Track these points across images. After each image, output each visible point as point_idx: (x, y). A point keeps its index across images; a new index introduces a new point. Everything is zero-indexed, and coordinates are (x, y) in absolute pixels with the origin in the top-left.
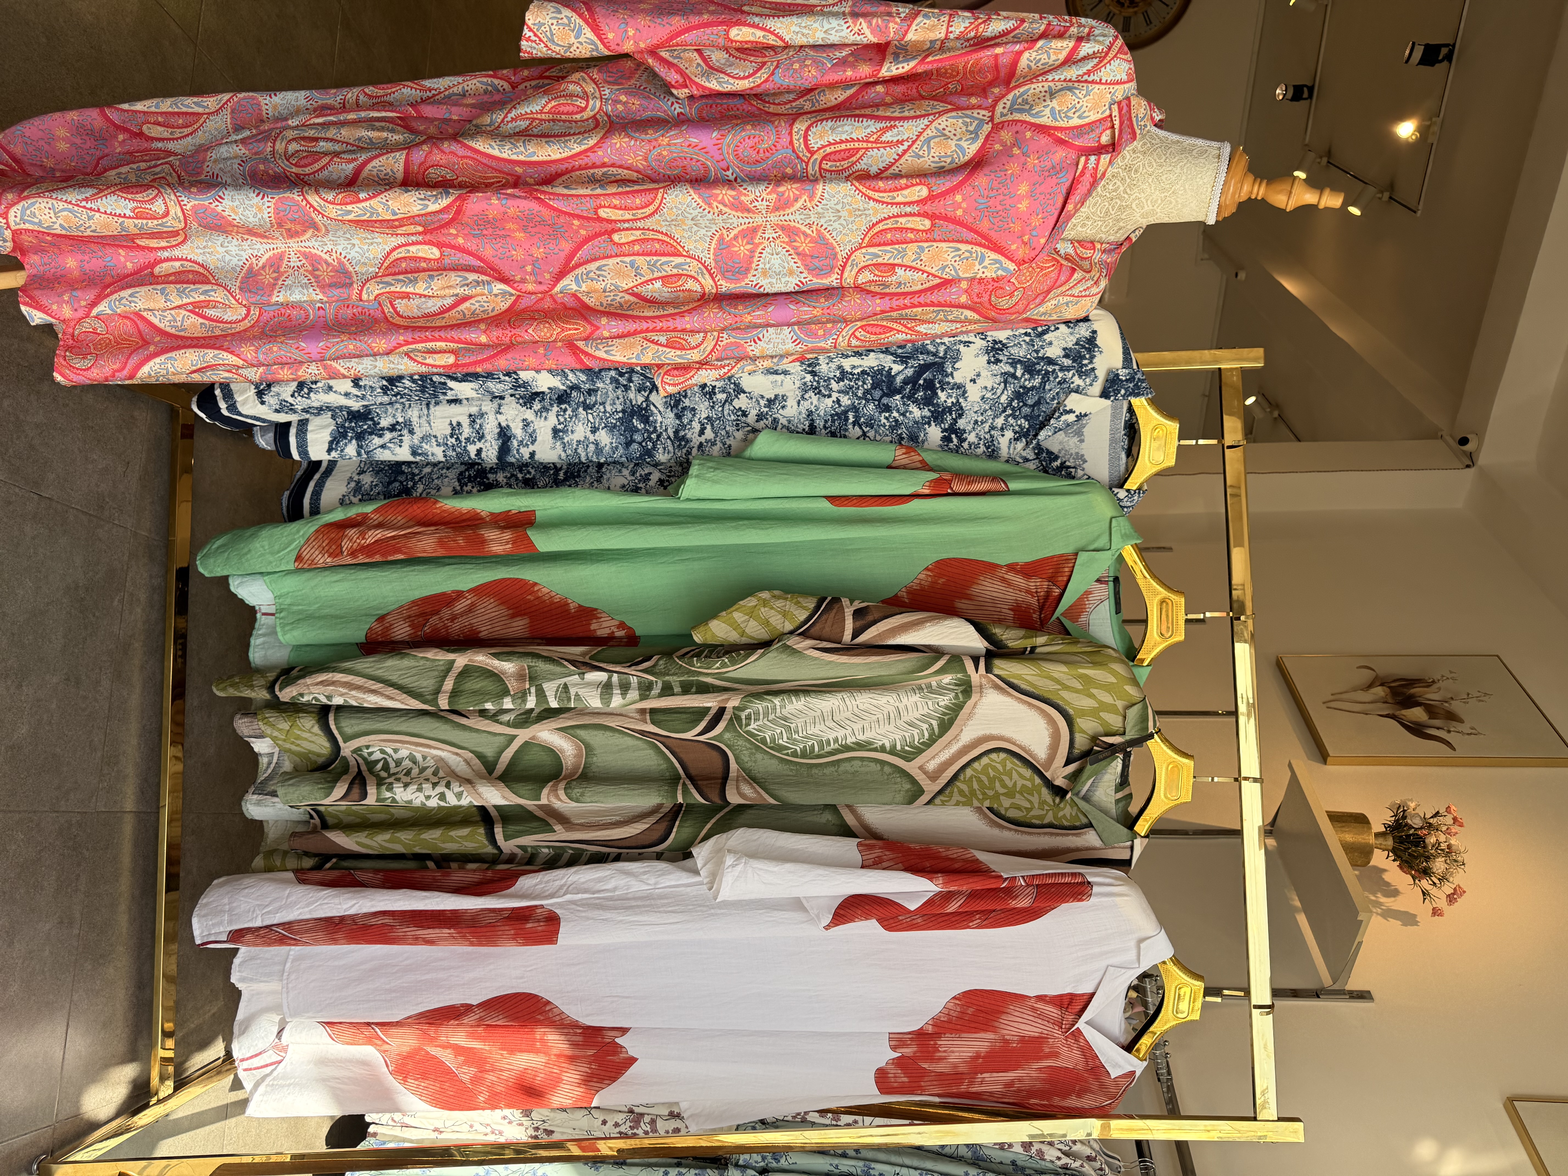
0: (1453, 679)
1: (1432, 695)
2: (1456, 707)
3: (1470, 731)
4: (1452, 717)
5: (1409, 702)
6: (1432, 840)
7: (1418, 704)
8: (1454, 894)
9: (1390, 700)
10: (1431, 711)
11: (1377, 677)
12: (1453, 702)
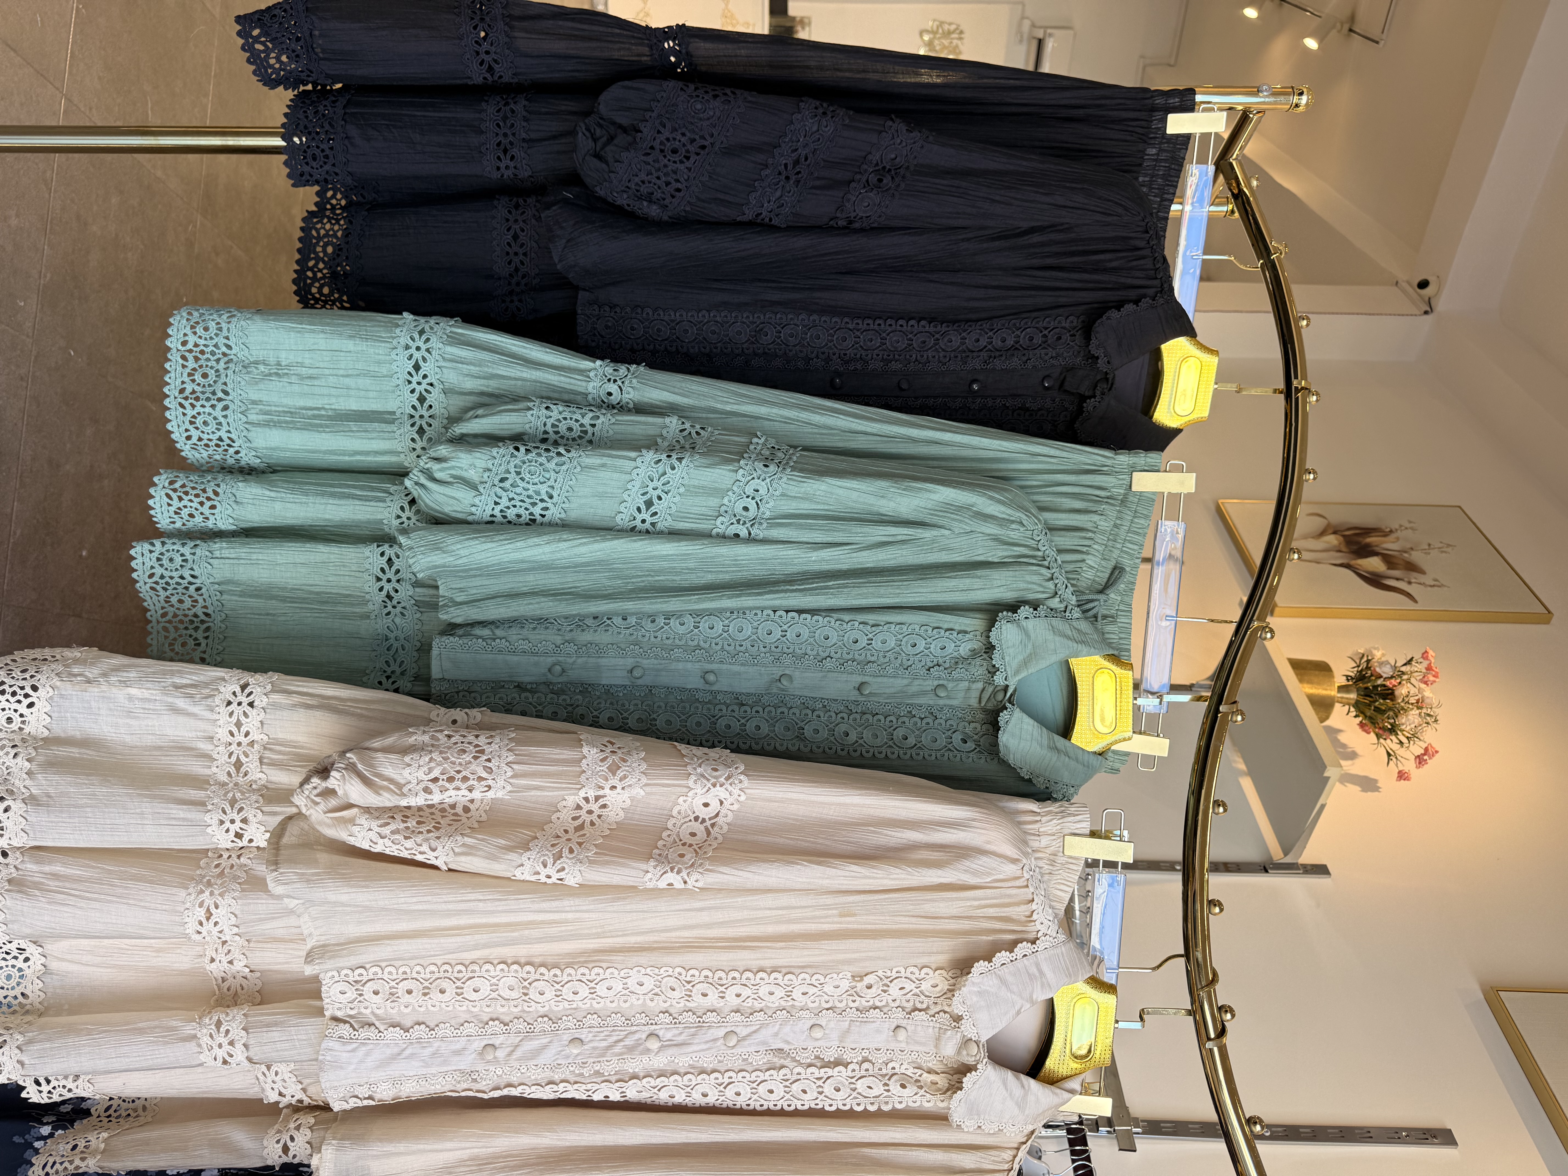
0: (1412, 528)
1: (1390, 545)
2: (1416, 557)
3: (1433, 583)
4: (1411, 567)
5: (1366, 551)
6: (1402, 691)
7: (1376, 554)
8: (1425, 754)
9: (1344, 549)
10: (1389, 560)
11: (1329, 526)
12: (1413, 553)
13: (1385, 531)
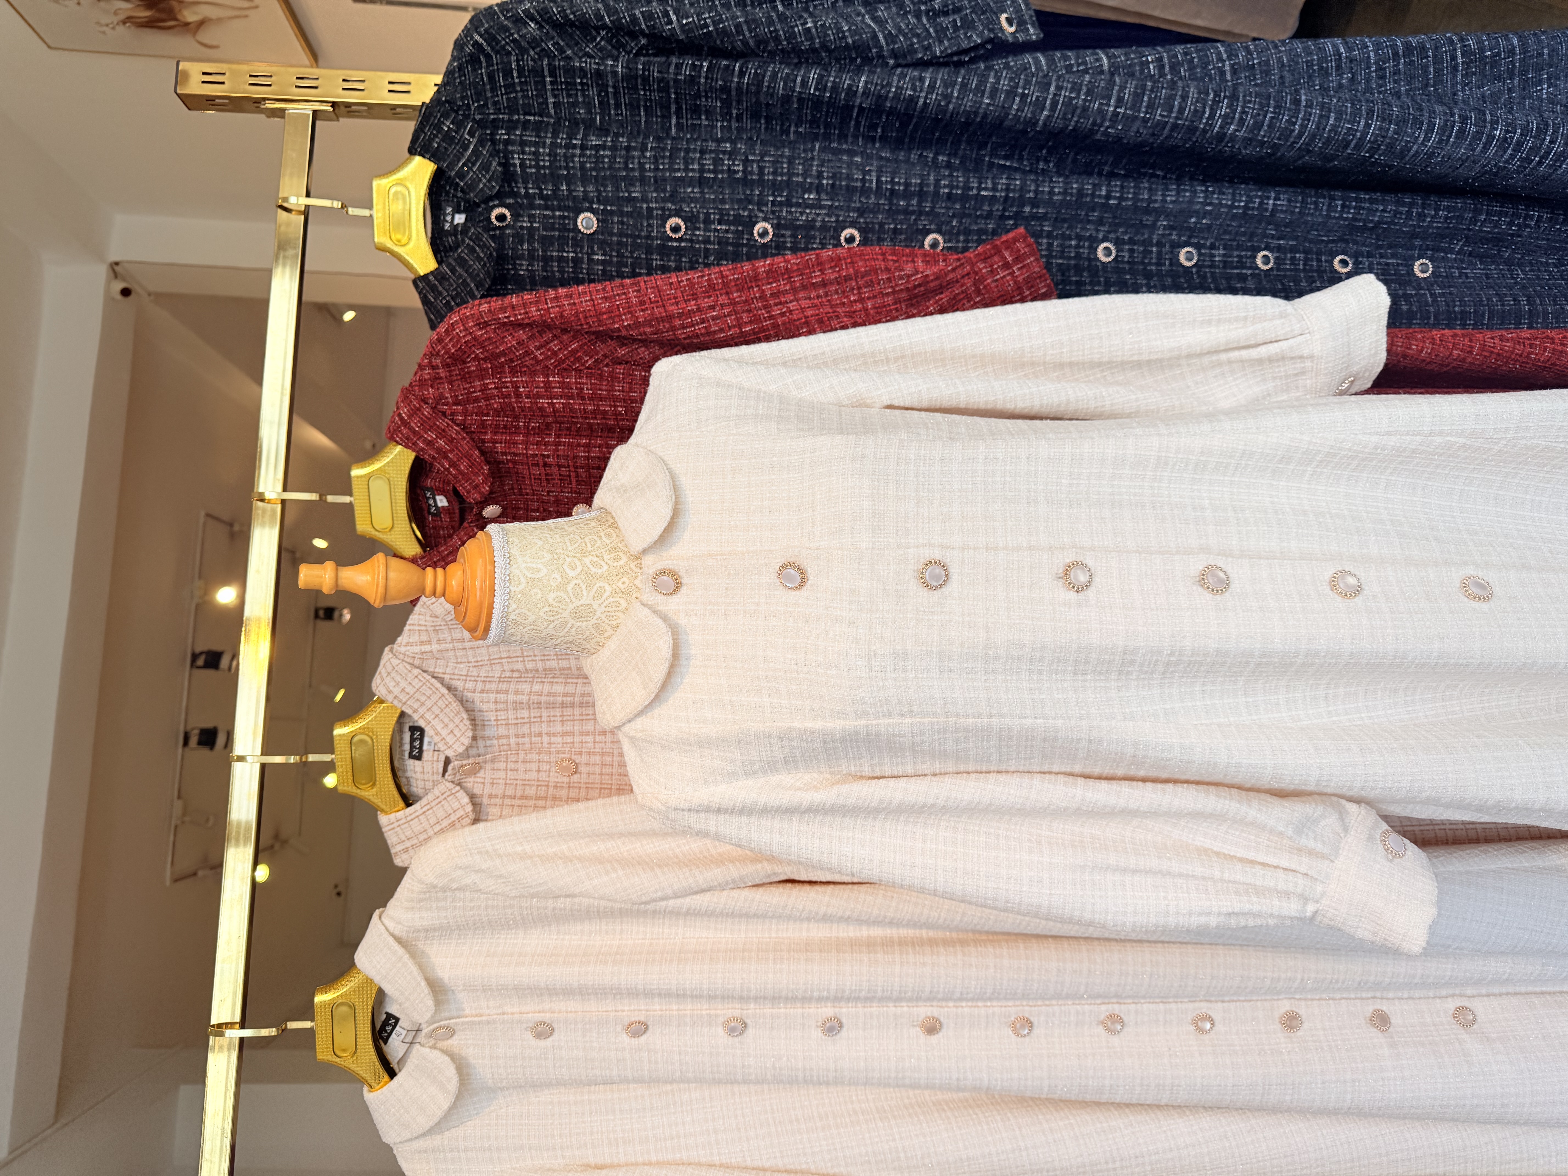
0: (100, 25)
11: (195, 33)
13: (132, 23)
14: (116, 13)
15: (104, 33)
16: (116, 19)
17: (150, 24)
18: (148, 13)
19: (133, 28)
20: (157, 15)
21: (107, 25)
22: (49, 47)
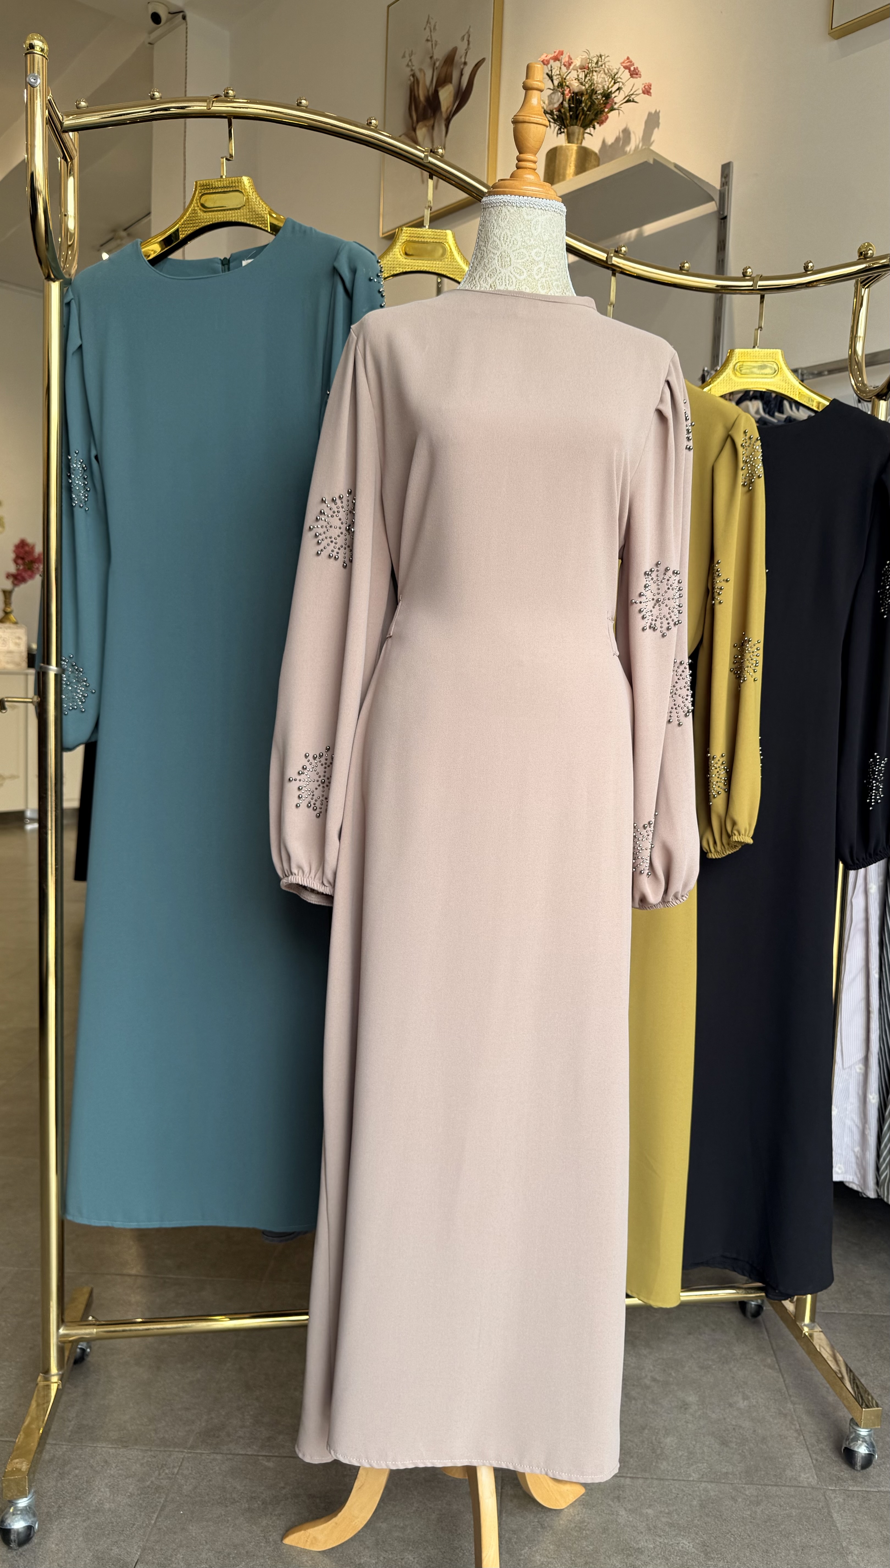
0: (411, 55)
1: (427, 78)
2: (440, 54)
3: (466, 42)
4: (450, 59)
5: (433, 102)
6: (575, 86)
7: (436, 92)
8: (630, 70)
9: (431, 122)
10: (443, 80)
12: (435, 57)
13: (414, 82)
14: (421, 70)
15: (404, 56)
16: (416, 68)
17: (413, 98)
18: (422, 98)
19: (409, 82)
20: (421, 106)
21: (410, 60)
22: (389, 6)
